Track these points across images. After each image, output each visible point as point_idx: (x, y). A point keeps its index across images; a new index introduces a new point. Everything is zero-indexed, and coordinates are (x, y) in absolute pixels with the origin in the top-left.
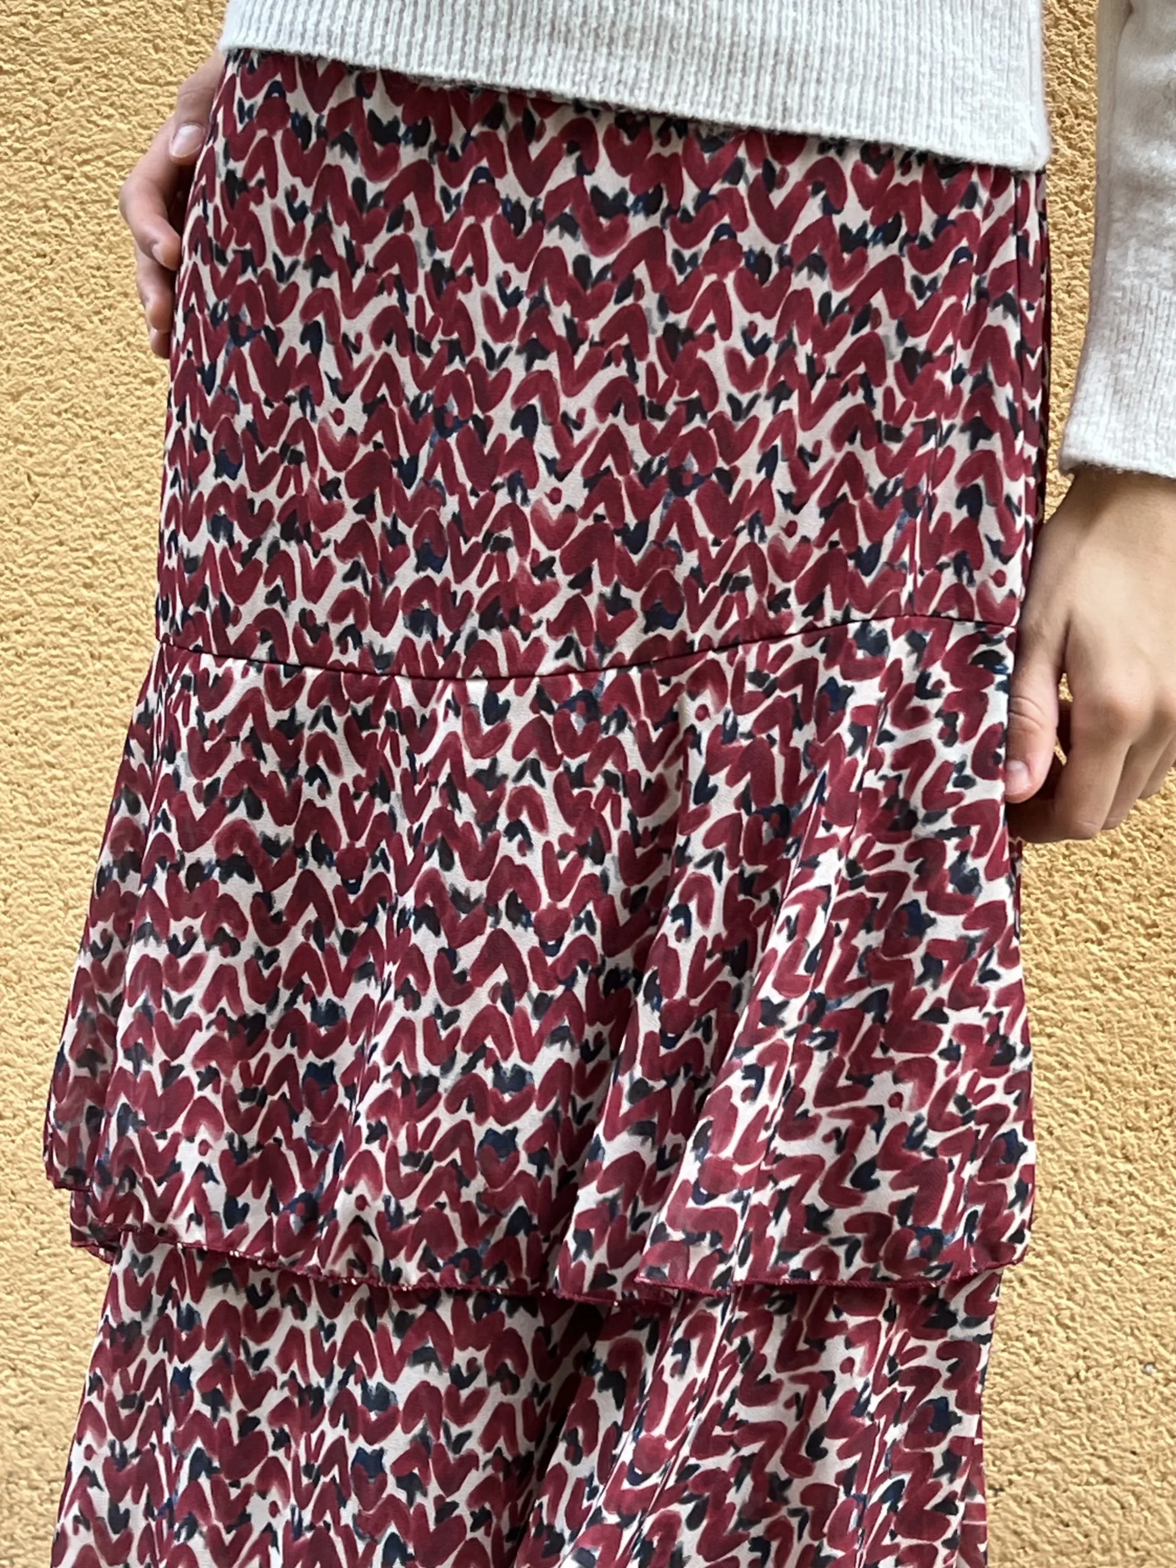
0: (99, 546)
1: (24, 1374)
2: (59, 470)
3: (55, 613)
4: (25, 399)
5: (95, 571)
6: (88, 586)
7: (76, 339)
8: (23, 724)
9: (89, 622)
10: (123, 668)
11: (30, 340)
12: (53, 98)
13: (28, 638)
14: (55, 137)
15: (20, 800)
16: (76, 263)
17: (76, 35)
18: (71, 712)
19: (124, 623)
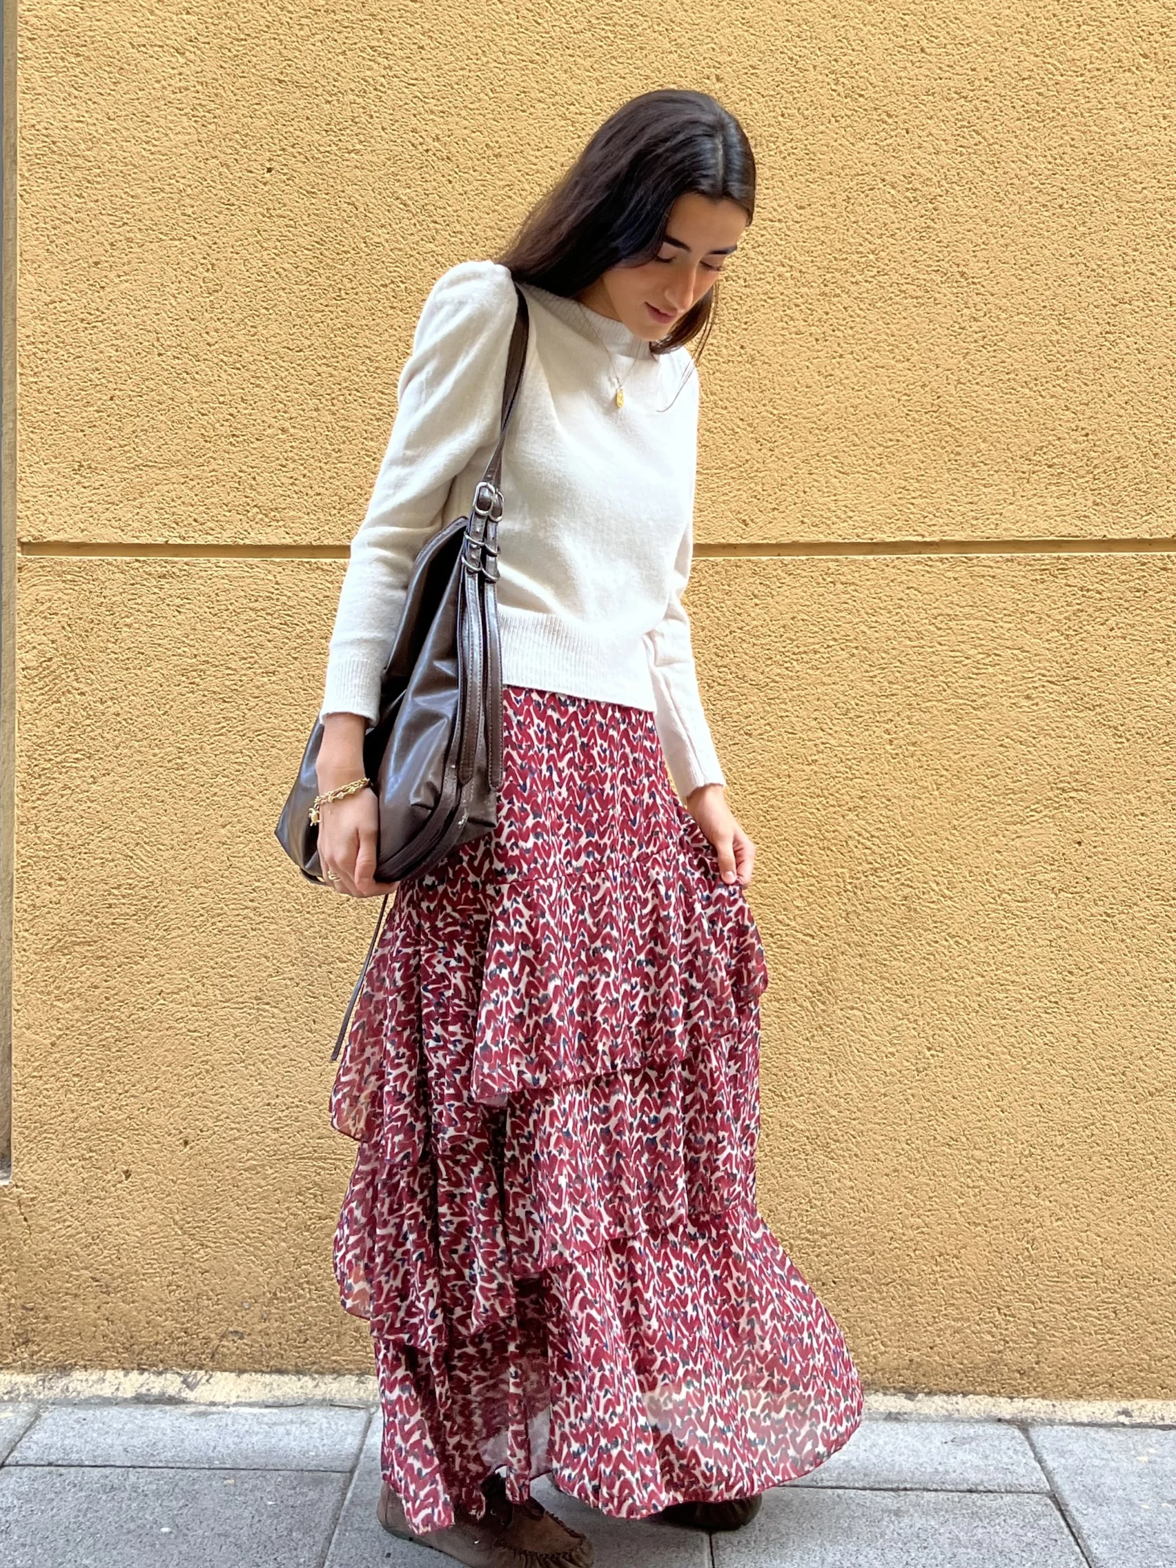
0: (257, 884)
1: (207, 1247)
2: (242, 854)
3: (237, 912)
4: (228, 827)
5: (255, 894)
6: (252, 901)
7: (252, 803)
8: (219, 960)
9: (251, 915)
10: (266, 933)
11: (232, 803)
12: (246, 711)
13: (224, 924)
14: (246, 726)
15: (217, 992)
16: (253, 773)
17: (258, 688)
18: (242, 953)
19: (266, 914)
